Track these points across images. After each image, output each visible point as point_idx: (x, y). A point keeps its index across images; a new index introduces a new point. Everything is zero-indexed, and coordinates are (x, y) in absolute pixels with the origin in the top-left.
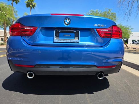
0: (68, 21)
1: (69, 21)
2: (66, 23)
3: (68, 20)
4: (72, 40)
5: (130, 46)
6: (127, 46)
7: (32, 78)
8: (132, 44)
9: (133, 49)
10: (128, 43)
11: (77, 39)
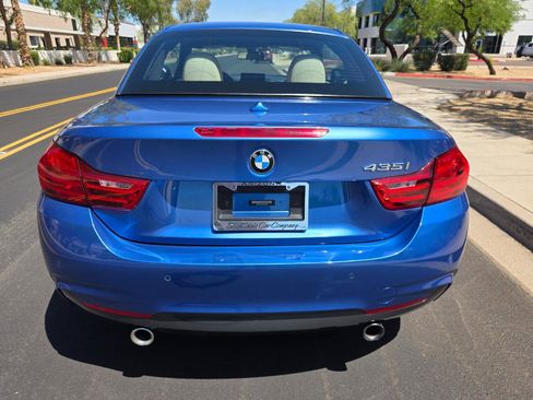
0: (265, 159)
1: (271, 160)
2: (259, 165)
3: (266, 154)
4: (279, 223)
5: (505, 69)
6: (492, 72)
7: (147, 343)
8: (514, 56)
9: (511, 96)
10: (498, 52)
11: (299, 216)
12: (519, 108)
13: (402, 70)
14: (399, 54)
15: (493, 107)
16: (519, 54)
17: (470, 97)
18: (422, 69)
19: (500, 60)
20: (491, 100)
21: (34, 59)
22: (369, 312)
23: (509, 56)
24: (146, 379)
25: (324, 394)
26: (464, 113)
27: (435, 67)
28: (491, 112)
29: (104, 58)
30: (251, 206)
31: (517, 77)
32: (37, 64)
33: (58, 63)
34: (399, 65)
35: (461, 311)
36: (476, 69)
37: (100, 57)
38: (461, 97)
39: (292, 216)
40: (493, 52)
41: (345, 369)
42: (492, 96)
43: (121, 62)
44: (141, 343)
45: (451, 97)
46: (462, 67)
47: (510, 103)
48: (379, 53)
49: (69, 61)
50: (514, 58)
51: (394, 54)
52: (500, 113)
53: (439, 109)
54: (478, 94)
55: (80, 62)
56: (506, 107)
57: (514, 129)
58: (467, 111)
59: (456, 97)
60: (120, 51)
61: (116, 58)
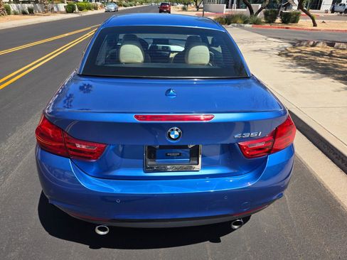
0: (177, 133)
1: (180, 133)
3: (177, 130)
5: (323, 22)
6: (315, 25)
7: (105, 233)
8: (330, 12)
9: (326, 46)
10: (319, 9)
11: (196, 162)
12: (330, 55)
13: (257, 23)
14: (255, 12)
15: (314, 54)
16: (333, 11)
17: (299, 46)
18: (269, 22)
19: (320, 15)
20: (312, 48)
21: (7, 10)
22: (235, 215)
23: (327, 12)
24: (103, 250)
25: (208, 258)
26: (295, 58)
27: (278, 20)
28: (312, 58)
29: (55, 9)
30: (167, 157)
31: (330, 28)
32: (9, 14)
33: (24, 13)
34: (254, 19)
35: (288, 202)
36: (304, 22)
37: (53, 9)
38: (294, 45)
39: (191, 162)
40: (316, 9)
41: (220, 241)
42: (313, 46)
43: (68, 12)
44: (101, 233)
45: (287, 45)
46: (295, 21)
47: (325, 50)
48: (242, 8)
49: (31, 11)
50: (330, 14)
51: (251, 11)
52: (318, 58)
53: (279, 55)
54: (305, 44)
55: (39, 12)
56: (322, 54)
57: (326, 71)
58: (297, 56)
59: (291, 46)
60: (66, 4)
61: (63, 9)
